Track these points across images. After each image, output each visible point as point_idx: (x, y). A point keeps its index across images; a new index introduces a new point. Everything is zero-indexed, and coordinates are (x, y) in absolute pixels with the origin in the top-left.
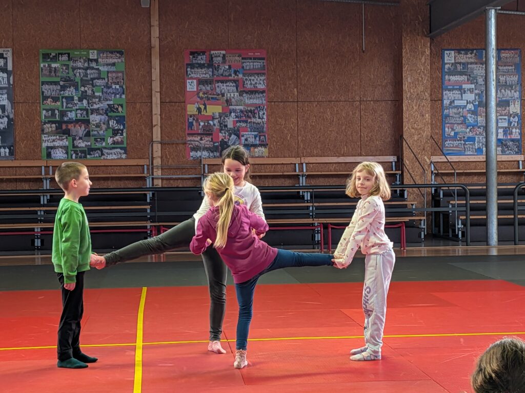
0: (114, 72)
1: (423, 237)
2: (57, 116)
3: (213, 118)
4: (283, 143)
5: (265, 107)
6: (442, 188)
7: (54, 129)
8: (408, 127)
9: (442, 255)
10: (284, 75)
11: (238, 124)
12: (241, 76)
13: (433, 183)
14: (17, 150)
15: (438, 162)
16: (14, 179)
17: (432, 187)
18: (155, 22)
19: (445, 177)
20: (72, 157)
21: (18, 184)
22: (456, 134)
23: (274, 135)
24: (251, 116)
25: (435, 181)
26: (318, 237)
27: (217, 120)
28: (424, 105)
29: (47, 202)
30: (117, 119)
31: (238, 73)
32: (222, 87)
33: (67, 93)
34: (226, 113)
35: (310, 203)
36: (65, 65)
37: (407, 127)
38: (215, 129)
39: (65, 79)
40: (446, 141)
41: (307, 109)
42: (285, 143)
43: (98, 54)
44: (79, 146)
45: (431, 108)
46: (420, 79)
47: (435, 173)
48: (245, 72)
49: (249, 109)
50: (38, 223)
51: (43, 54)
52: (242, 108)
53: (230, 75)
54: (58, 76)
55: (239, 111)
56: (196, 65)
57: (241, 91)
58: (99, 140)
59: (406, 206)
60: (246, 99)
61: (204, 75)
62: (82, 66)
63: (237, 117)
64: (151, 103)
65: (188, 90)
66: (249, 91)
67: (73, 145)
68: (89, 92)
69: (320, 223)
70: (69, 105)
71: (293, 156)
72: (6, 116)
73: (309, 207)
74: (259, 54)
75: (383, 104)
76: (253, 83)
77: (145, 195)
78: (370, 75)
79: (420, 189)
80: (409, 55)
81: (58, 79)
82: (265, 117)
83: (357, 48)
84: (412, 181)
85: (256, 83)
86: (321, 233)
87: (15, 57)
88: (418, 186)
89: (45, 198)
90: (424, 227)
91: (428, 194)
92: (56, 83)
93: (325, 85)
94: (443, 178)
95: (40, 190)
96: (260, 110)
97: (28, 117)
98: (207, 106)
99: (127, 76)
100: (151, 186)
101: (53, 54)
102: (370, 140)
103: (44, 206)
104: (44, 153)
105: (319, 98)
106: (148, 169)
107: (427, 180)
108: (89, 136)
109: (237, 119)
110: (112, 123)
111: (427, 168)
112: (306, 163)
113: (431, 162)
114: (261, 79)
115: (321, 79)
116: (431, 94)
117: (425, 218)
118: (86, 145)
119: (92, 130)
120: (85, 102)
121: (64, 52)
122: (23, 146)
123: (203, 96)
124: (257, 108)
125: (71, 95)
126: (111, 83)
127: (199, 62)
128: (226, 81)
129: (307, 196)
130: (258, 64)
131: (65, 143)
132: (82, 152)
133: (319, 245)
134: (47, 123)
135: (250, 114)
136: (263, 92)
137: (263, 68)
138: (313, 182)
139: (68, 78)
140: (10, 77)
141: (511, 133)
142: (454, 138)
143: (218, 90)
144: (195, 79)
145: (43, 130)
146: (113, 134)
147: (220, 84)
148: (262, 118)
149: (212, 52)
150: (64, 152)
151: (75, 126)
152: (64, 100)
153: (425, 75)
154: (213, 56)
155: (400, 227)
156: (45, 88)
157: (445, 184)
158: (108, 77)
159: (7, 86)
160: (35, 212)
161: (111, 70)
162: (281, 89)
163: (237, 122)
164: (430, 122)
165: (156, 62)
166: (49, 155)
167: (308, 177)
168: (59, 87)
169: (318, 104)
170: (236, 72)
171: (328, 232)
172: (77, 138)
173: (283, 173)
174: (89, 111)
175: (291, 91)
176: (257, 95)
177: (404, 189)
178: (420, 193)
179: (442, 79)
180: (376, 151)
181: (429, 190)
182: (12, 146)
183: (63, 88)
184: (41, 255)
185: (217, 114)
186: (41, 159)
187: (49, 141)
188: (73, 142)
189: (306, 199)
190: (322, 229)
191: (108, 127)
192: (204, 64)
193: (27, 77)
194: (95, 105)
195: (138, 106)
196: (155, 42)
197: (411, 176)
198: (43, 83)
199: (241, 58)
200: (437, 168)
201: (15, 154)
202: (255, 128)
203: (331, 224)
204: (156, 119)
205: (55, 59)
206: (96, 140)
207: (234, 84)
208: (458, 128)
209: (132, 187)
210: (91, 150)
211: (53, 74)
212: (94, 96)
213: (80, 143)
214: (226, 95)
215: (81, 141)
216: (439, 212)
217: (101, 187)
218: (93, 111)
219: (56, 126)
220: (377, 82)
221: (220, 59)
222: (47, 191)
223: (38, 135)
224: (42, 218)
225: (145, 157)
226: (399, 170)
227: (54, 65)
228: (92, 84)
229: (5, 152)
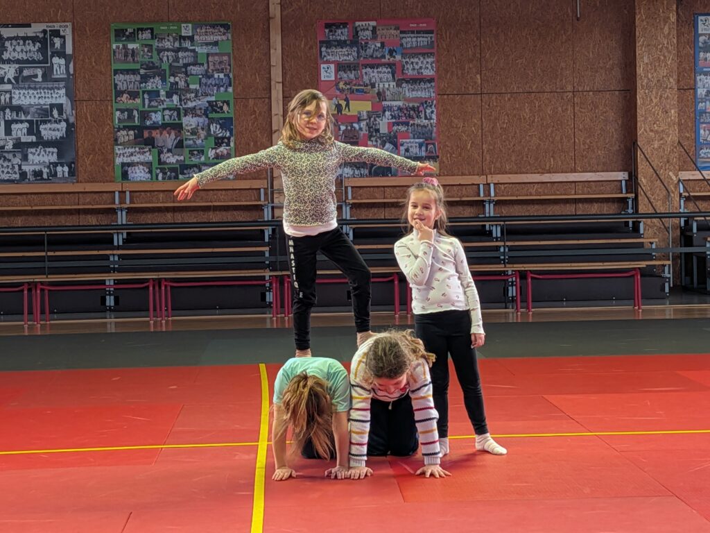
0: (216, 54)
1: (667, 290)
2: (136, 119)
3: (359, 120)
4: (460, 155)
5: (435, 102)
6: (695, 219)
7: (132, 138)
8: (645, 130)
9: (697, 316)
10: (462, 55)
11: (395, 128)
12: (398, 57)
13: (681, 211)
14: (80, 169)
15: (689, 180)
16: (75, 209)
17: (680, 217)
19: (701, 202)
20: (157, 178)
21: (82, 217)
23: (447, 143)
24: (414, 115)
25: (685, 208)
26: (512, 291)
27: (365, 123)
28: (668, 96)
29: (123, 242)
30: (221, 122)
31: (394, 54)
32: (372, 74)
33: (150, 86)
34: (377, 112)
35: (500, 241)
36: (146, 45)
37: (643, 129)
38: (362, 135)
39: (147, 65)
40: (701, 149)
41: (495, 104)
42: (463, 154)
43: (194, 29)
44: (167, 162)
45: (678, 101)
46: (662, 58)
47: (685, 197)
48: (404, 51)
49: (411, 105)
50: (110, 272)
51: (115, 30)
52: (400, 103)
53: (383, 57)
54: (138, 62)
55: (396, 109)
56: (334, 43)
57: (399, 80)
58: (195, 152)
59: (641, 245)
60: (407, 91)
61: (345, 58)
62: (170, 47)
63: (393, 117)
64: (270, 98)
65: (323, 79)
66: (411, 79)
67: (160, 160)
68: (182, 84)
69: (514, 271)
70: (153, 103)
71: (476, 172)
72: (64, 120)
73: (500, 247)
74: (425, 25)
75: (608, 95)
76: (417, 67)
77: (262, 232)
78: (589, 52)
79: (663, 220)
80: (645, 23)
81: (137, 66)
82: (434, 116)
83: (568, 16)
84: (651, 208)
85: (421, 68)
86: (516, 285)
87: (76, 34)
88: (660, 216)
89: (120, 236)
90: (668, 276)
91: (674, 228)
92: (134, 72)
93: (523, 69)
94: (697, 203)
95: (113, 225)
96: (427, 106)
97: (95, 122)
98: (351, 102)
99: (235, 59)
100: (270, 219)
101: (130, 30)
102: (588, 149)
103: (118, 248)
104: (118, 172)
105: (513, 88)
106: (266, 194)
107: (673, 206)
108: (182, 147)
109: (394, 120)
110: (214, 128)
111: (673, 189)
112: (495, 184)
113: (679, 180)
114: (427, 62)
115: (517, 60)
116: (679, 80)
117: (670, 262)
118: (177, 160)
119: (186, 139)
120: (175, 98)
121: (145, 27)
122: (88, 163)
123: (344, 87)
124: (422, 104)
125: (155, 89)
126: (213, 71)
127: (338, 38)
128: (378, 66)
129: (497, 232)
130: (423, 40)
131: (148, 157)
132: (172, 170)
133: (514, 304)
134: (122, 129)
135: (412, 112)
136: (431, 80)
137: (431, 45)
138: (505, 211)
139: (151, 65)
140: (70, 63)
143: (366, 79)
144: (332, 62)
145: (116, 140)
146: (216, 144)
147: (368, 69)
148: (430, 119)
149: (357, 23)
150: (147, 170)
151: (161, 134)
152: (146, 96)
153: (669, 52)
154: (359, 29)
155: (633, 276)
156: (120, 78)
157: (701, 212)
158: (208, 63)
159: (65, 76)
160: (106, 257)
161: (212, 51)
162: (457, 75)
163: (394, 124)
164: (677, 121)
165: (276, 39)
166: (125, 175)
167: (498, 203)
168: (138, 78)
169: (512, 97)
170: (391, 52)
171: (527, 284)
172: (165, 150)
173: (460, 197)
174: (182, 112)
175: (471, 77)
176: (422, 85)
177: (640, 220)
178: (662, 227)
179: (694, 58)
180: (598, 165)
181: (676, 221)
182: (74, 163)
183: (145, 79)
184: (116, 318)
185: (365, 113)
186: (113, 182)
187: (125, 155)
188: (159, 156)
189: (494, 235)
190: (518, 280)
191: (209, 134)
192: (345, 41)
193: (94, 63)
194: (189, 102)
195: (251, 102)
196: (275, 10)
197: (650, 202)
198: (116, 72)
199: (399, 31)
200: (688, 189)
201: (76, 173)
202: (420, 133)
203: (531, 272)
204: (277, 122)
205: (133, 37)
206: (191, 153)
207: (389, 70)
209: (244, 220)
210: (184, 167)
211: (130, 58)
212: (188, 90)
213: (169, 157)
214: (377, 85)
215: (170, 154)
216: (691, 253)
217: (199, 221)
218: (186, 112)
219: (135, 134)
220: (599, 63)
221: (369, 33)
222: (123, 227)
223: (109, 147)
224: (116, 266)
225: (263, 176)
226: (631, 193)
227: (131, 46)
228: (186, 73)
229: (63, 171)
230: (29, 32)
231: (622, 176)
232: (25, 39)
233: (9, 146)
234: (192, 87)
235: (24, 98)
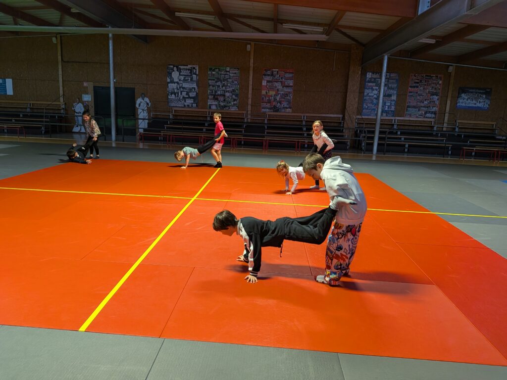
0: (235, 76)
1: (348, 148)
2: (214, 93)
5: (292, 92)
6: (359, 129)
10: (301, 80)
12: (284, 80)
13: (356, 127)
14: (199, 105)
15: (359, 118)
16: (197, 116)
18: (252, 57)
21: (199, 118)
22: (368, 107)
23: (294, 104)
24: (286, 96)
27: (273, 97)
28: (356, 94)
33: (218, 84)
34: (276, 95)
36: (217, 73)
37: (348, 103)
38: (272, 101)
39: (217, 78)
40: (364, 110)
41: (308, 94)
43: (230, 69)
44: (221, 104)
45: (359, 96)
46: (356, 84)
47: (357, 123)
48: (285, 78)
49: (286, 93)
51: (209, 68)
53: (279, 79)
54: (215, 77)
55: (282, 94)
56: (266, 75)
57: (283, 86)
58: (228, 103)
59: (342, 136)
60: (285, 89)
61: (269, 79)
62: (223, 74)
63: (281, 96)
64: (248, 89)
65: (263, 85)
66: (286, 86)
68: (226, 84)
70: (218, 89)
71: (301, 113)
72: (195, 92)
74: (291, 71)
75: (340, 93)
78: (336, 81)
80: (352, 74)
83: (331, 70)
84: (347, 126)
85: (289, 83)
87: (199, 68)
91: (353, 131)
92: (214, 80)
94: (360, 125)
96: (290, 93)
97: (203, 93)
98: (270, 91)
99: (240, 78)
100: (246, 122)
101: (213, 68)
102: (333, 108)
103: (207, 127)
104: (208, 107)
105: (314, 90)
106: (246, 115)
107: (353, 125)
108: (225, 101)
110: (234, 96)
111: (354, 120)
113: (356, 118)
114: (291, 82)
116: (359, 90)
117: (350, 141)
118: (223, 104)
119: (226, 99)
121: (217, 68)
122: (201, 103)
123: (268, 87)
126: (234, 81)
127: (268, 73)
128: (278, 82)
129: (305, 129)
130: (291, 75)
131: (216, 103)
132: (222, 107)
134: (210, 95)
136: (292, 86)
137: (293, 77)
138: (308, 124)
140: (197, 77)
141: (391, 108)
142: (367, 109)
143: (274, 85)
144: (266, 80)
145: (208, 98)
146: (234, 101)
147: (275, 83)
148: (291, 97)
150: (215, 106)
151: (220, 97)
152: (216, 87)
153: (358, 82)
154: (273, 71)
156: (210, 81)
157: (361, 127)
158: (233, 78)
159: (196, 80)
160: (202, 129)
162: (299, 85)
163: (281, 98)
164: (357, 102)
165: (251, 73)
166: (210, 107)
167: (306, 121)
169: (313, 92)
170: (282, 78)
172: (221, 101)
174: (225, 91)
175: (303, 87)
176: (289, 88)
177: (344, 128)
179: (365, 84)
180: (335, 112)
182: (197, 103)
183: (216, 82)
185: (273, 95)
186: (207, 109)
187: (210, 102)
188: (219, 103)
191: (232, 98)
192: (270, 74)
193: (204, 77)
194: (227, 89)
195: (243, 90)
196: (252, 65)
197: (347, 124)
198: (209, 80)
199: (284, 72)
200: (358, 121)
202: (287, 101)
204: (250, 96)
205: (214, 70)
207: (281, 83)
208: (369, 105)
210: (225, 106)
211: (213, 76)
212: (227, 86)
214: (277, 87)
218: (227, 91)
219: (213, 97)
220: (338, 84)
221: (276, 73)
222: (209, 121)
223: (206, 100)
225: (245, 110)
226: (343, 121)
227: (213, 73)
228: (227, 81)
229: (195, 105)
230: (188, 67)
231: (341, 116)
232: (186, 69)
233: (181, 98)
234: (229, 85)
235: (185, 85)
